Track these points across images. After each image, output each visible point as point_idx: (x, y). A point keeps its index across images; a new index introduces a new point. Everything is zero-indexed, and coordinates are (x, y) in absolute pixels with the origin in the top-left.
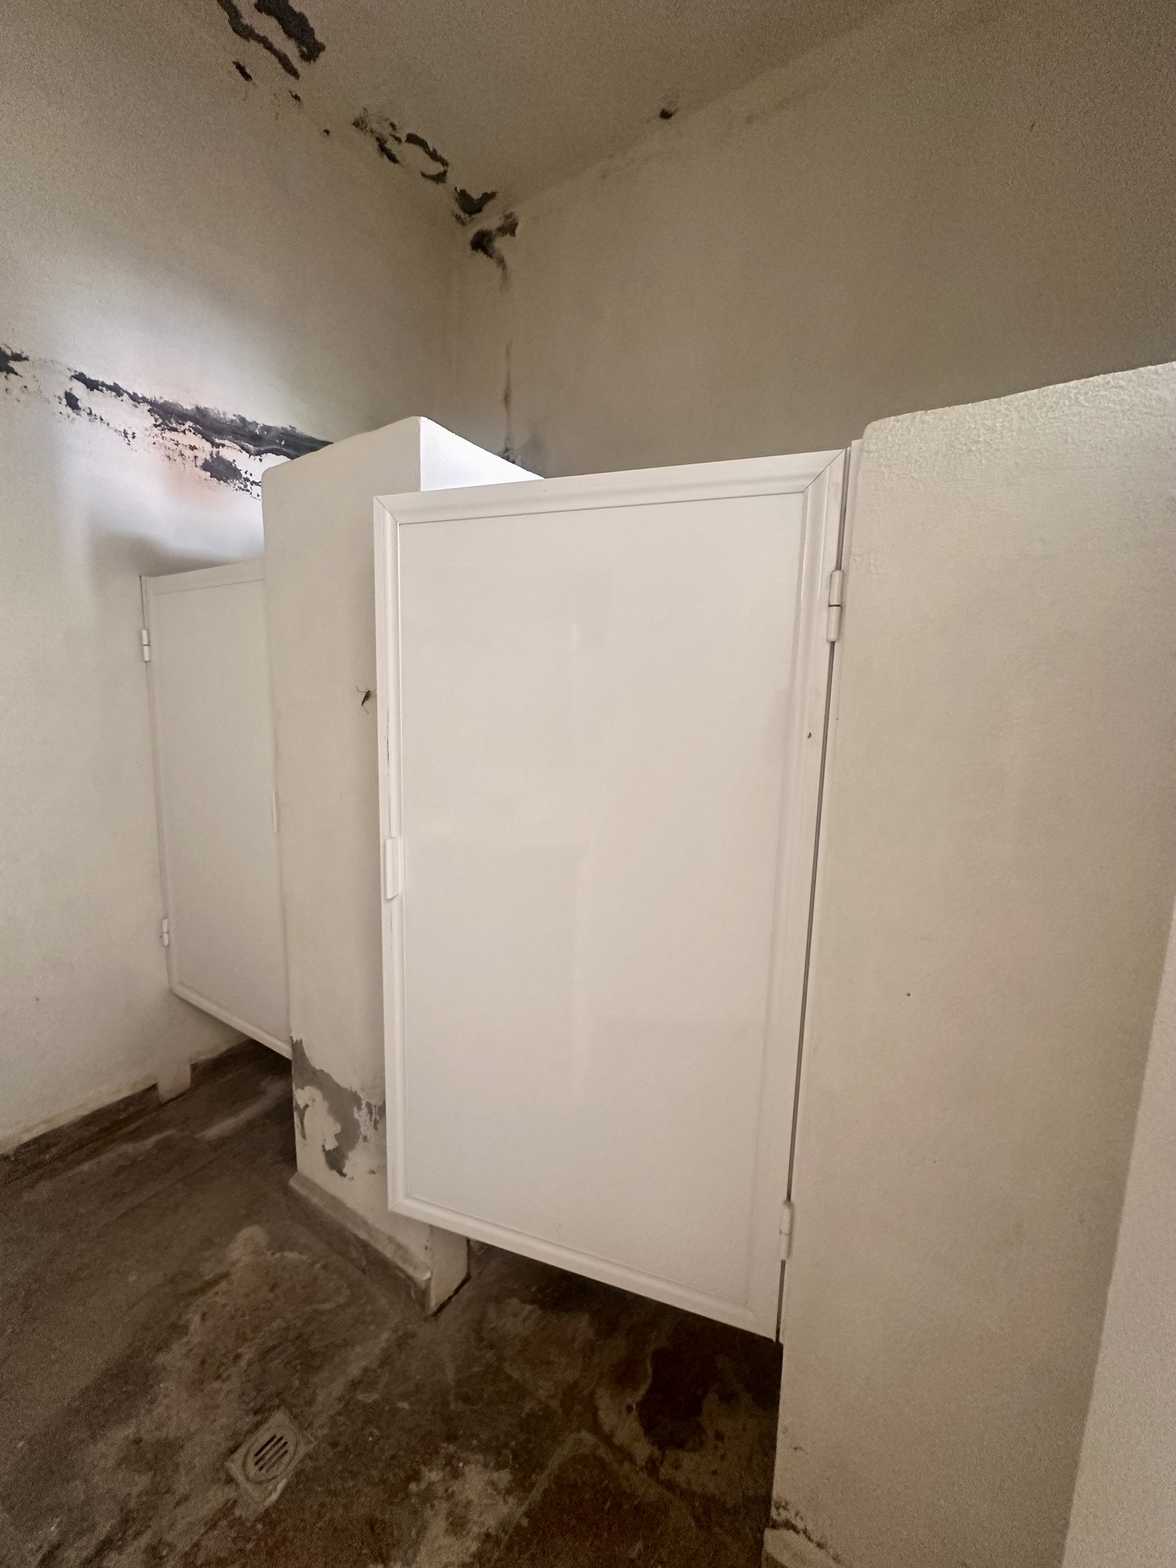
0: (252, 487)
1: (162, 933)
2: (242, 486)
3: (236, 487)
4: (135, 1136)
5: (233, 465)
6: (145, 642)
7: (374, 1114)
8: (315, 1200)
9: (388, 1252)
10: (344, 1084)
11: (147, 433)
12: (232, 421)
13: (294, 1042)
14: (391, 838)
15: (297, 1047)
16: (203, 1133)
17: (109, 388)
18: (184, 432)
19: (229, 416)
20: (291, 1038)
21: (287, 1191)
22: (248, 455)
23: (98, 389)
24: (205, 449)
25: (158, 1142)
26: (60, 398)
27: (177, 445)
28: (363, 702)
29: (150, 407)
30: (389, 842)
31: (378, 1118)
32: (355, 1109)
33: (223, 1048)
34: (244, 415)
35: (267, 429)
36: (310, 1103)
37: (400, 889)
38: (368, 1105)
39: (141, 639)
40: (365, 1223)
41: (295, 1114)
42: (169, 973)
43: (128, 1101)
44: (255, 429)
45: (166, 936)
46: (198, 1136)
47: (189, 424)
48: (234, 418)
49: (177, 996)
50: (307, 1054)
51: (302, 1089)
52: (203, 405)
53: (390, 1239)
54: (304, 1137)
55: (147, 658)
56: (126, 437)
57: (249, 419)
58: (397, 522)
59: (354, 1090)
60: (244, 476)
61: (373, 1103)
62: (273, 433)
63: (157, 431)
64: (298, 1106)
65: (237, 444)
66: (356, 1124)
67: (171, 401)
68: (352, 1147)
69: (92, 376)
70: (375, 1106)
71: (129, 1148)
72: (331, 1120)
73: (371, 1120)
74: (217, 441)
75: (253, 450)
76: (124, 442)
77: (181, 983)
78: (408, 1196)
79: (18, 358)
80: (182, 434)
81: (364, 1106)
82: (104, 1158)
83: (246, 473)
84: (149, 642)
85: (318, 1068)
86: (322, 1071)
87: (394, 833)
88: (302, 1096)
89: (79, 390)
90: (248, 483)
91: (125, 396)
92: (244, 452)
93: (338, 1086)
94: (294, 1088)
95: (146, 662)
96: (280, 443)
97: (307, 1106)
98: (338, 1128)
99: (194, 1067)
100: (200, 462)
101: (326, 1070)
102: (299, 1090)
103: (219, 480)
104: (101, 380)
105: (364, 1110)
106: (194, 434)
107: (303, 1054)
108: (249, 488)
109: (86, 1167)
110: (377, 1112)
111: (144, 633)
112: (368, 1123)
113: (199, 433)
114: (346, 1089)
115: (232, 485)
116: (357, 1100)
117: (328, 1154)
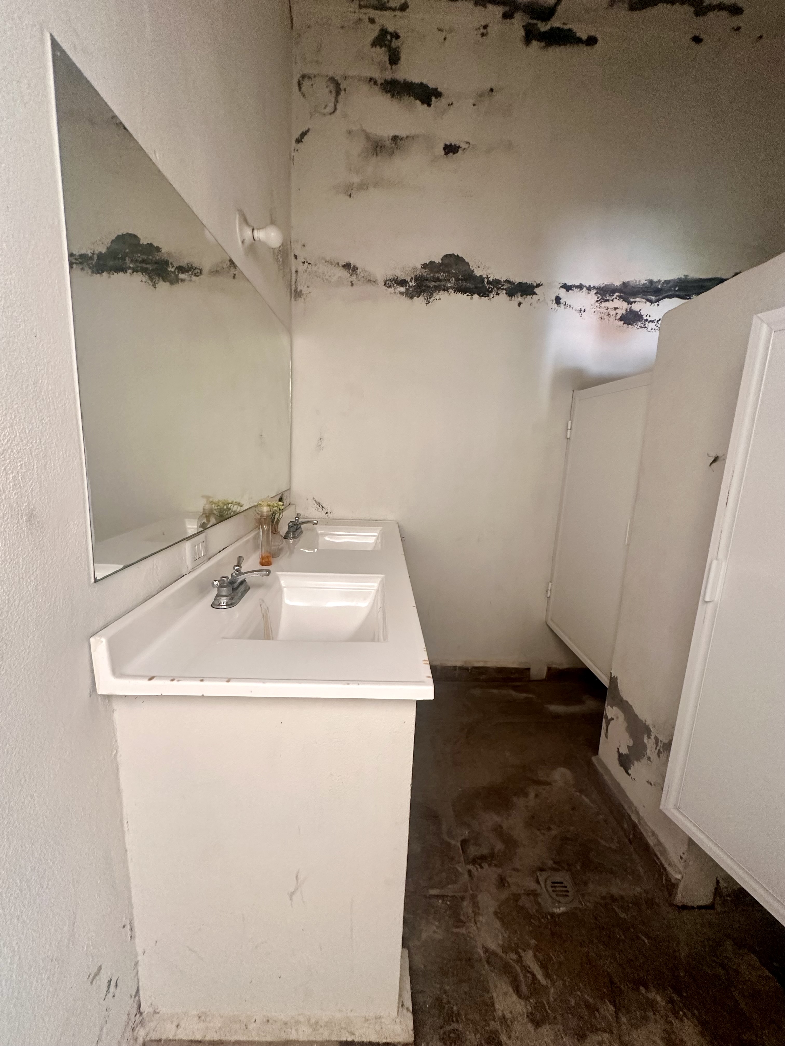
0: (649, 324)
1: (548, 590)
2: (642, 325)
3: (638, 327)
4: (515, 688)
5: (639, 313)
6: (569, 428)
7: (659, 746)
8: (606, 777)
9: (651, 842)
10: (641, 717)
11: (592, 307)
12: (644, 284)
13: (613, 676)
14: (717, 559)
15: (613, 680)
16: (548, 706)
17: (577, 287)
18: (613, 300)
19: (643, 282)
20: (611, 673)
21: (590, 764)
22: (650, 304)
23: (571, 290)
24: (623, 306)
25: (526, 698)
26: (553, 301)
27: (607, 309)
28: (711, 464)
29: (596, 291)
30: (715, 563)
31: (661, 750)
32: (646, 737)
33: (565, 666)
34: (651, 278)
35: (667, 282)
36: (615, 719)
37: (717, 598)
38: (656, 739)
39: (567, 426)
40: (638, 813)
41: (604, 720)
42: (547, 610)
43: (517, 670)
44: (659, 285)
45: (549, 591)
46: (546, 706)
47: (617, 294)
48: (645, 282)
49: (548, 626)
50: (619, 687)
51: (612, 707)
52: (626, 280)
53: (653, 834)
54: (607, 737)
55: (568, 437)
56: (580, 312)
57: (655, 280)
58: (772, 329)
59: (648, 723)
60: (645, 318)
61: (660, 738)
62: (671, 284)
63: (597, 304)
64: (606, 716)
65: (644, 298)
66: (645, 747)
67: (608, 284)
68: (638, 759)
69: (569, 283)
70: (661, 741)
71: (513, 693)
72: (627, 735)
73: (656, 749)
74: (632, 300)
75: (654, 299)
76: (578, 315)
77: (552, 620)
78: (677, 807)
79: (539, 285)
80: (611, 302)
81: (652, 737)
82: (504, 692)
83: (646, 316)
84: (571, 427)
85: (625, 699)
86: (627, 702)
87: (721, 556)
88: (611, 711)
89: (562, 293)
90: (647, 323)
91: (585, 289)
92: (648, 303)
93: (636, 716)
94: (606, 705)
95: (568, 439)
96: (675, 289)
97: (612, 719)
98: (631, 743)
99: (549, 669)
100: (618, 317)
101: (630, 703)
102: (609, 707)
103: (628, 325)
104: (573, 284)
105: (652, 740)
106: (618, 300)
107: (616, 686)
108: (646, 326)
109: (495, 691)
110: (662, 746)
111: (570, 422)
112: (653, 750)
113: (622, 298)
114: (642, 721)
115: (636, 326)
116: (647, 730)
117: (620, 755)
